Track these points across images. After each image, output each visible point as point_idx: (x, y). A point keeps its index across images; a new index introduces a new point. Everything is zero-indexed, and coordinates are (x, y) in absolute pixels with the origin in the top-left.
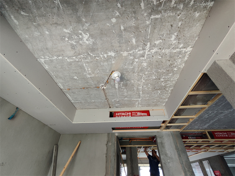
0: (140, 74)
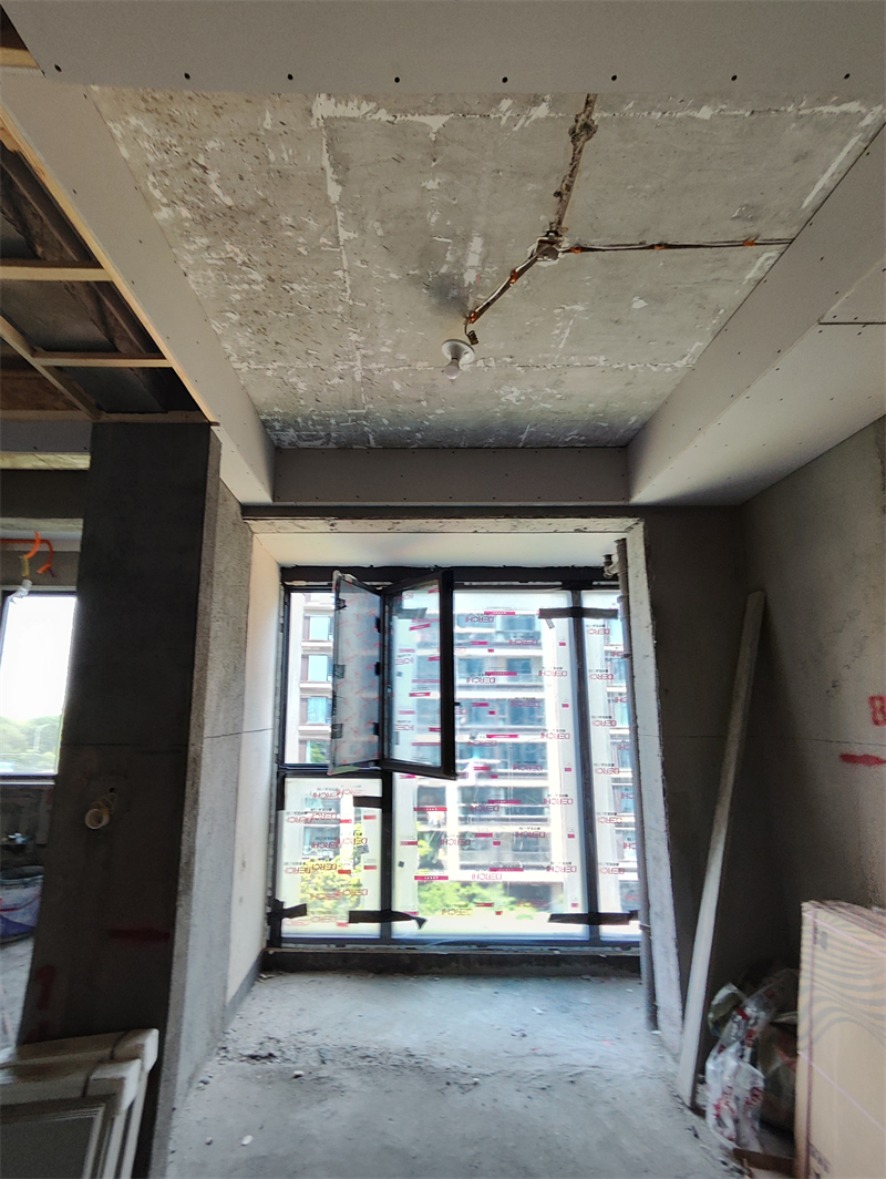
0: (364, 305)
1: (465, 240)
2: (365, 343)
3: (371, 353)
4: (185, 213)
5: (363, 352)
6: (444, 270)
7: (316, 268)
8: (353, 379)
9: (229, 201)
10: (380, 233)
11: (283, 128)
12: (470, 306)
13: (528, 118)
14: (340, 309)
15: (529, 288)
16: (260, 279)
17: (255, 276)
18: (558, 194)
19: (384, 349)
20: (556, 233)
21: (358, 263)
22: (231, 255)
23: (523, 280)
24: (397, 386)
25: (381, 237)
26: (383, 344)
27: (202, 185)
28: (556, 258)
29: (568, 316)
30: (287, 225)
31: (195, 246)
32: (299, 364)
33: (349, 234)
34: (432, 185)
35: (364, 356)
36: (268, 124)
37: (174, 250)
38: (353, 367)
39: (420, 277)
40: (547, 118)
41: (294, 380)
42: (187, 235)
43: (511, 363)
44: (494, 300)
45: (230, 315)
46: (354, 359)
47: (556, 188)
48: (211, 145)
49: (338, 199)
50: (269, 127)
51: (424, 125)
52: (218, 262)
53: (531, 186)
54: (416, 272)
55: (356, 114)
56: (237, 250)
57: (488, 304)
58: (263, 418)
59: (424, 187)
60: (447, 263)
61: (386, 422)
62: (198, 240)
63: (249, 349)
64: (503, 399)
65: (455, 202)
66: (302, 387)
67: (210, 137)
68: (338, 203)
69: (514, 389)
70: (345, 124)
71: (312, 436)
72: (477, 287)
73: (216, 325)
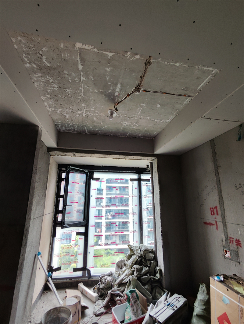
1: (116, 84)
2: (87, 107)
3: (88, 110)
4: (34, 66)
5: (86, 109)
6: (110, 91)
7: (74, 86)
8: (83, 116)
9: (49, 65)
10: (93, 79)
11: (66, 48)
12: (116, 101)
13: (134, 58)
14: (80, 97)
15: (132, 99)
16: (57, 87)
17: (55, 86)
18: (141, 77)
19: (92, 109)
20: (140, 86)
21: (86, 86)
22: (49, 79)
23: (130, 96)
24: (95, 119)
25: (93, 81)
26: (92, 108)
27: (40, 59)
28: (139, 92)
29: (141, 107)
30: (66, 74)
31: (37, 75)
32: (67, 110)
33: (84, 78)
34: (108, 69)
35: (86, 110)
36: (62, 46)
37: (31, 76)
38: (83, 113)
39: (103, 92)
40: (139, 59)
41: (65, 114)
42: (35, 72)
43: (126, 116)
44: (122, 100)
45: (47, 95)
46: (83, 111)
47: (141, 75)
48: (44, 49)
49: (81, 69)
50: (62, 47)
51: (107, 54)
52: (44, 81)
53: (134, 74)
54: (102, 91)
55: (88, 48)
56: (51, 78)
57: (121, 101)
58: (55, 123)
59: (106, 70)
60: (111, 90)
61: (91, 127)
62: (38, 74)
63: (53, 105)
64: (123, 125)
65: (114, 75)
66: (68, 116)
67: (44, 47)
68: (81, 70)
69: (126, 123)
70: (85, 50)
71: (70, 129)
72: (118, 96)
73: (43, 98)
